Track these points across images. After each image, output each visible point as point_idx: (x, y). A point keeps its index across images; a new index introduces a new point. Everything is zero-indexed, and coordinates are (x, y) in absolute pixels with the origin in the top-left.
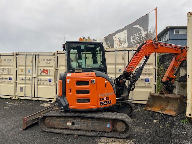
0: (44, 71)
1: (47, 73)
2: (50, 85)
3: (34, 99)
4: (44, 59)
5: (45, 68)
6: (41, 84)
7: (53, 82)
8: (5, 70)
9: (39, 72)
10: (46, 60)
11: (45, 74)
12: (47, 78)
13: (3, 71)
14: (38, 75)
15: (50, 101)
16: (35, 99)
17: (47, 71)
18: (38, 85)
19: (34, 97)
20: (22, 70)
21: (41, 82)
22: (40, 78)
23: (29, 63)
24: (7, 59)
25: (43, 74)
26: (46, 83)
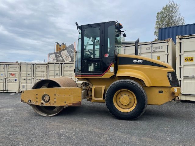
2: (15, 83)
5: (13, 73)
7: (17, 81)
9: (9, 75)
10: (13, 68)
11: (12, 76)
12: (14, 79)
14: (8, 77)
15: (16, 92)
17: (14, 75)
18: (7, 83)
19: (5, 90)
21: (10, 81)
22: (9, 78)
25: (11, 76)
26: (13, 81)
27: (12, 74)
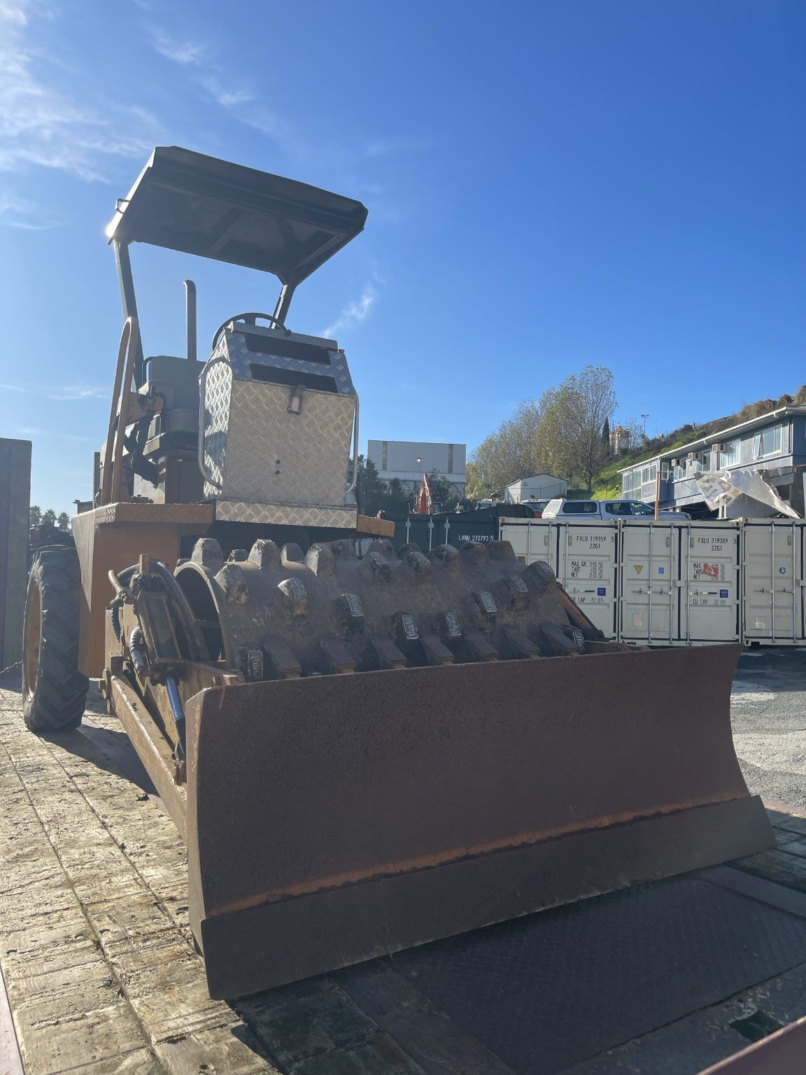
0: (707, 571)
1: (716, 575)
2: (723, 606)
3: (676, 644)
4: (706, 538)
5: (710, 562)
6: (699, 603)
8: (582, 569)
9: (692, 571)
10: (711, 540)
11: (709, 578)
12: (717, 588)
13: (577, 569)
14: (688, 581)
16: (682, 644)
17: (716, 570)
18: (687, 605)
19: (679, 639)
20: (638, 568)
21: (699, 598)
23: (659, 548)
24: (589, 537)
25: (702, 577)
26: (711, 599)
27: (706, 566)
